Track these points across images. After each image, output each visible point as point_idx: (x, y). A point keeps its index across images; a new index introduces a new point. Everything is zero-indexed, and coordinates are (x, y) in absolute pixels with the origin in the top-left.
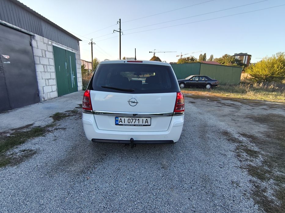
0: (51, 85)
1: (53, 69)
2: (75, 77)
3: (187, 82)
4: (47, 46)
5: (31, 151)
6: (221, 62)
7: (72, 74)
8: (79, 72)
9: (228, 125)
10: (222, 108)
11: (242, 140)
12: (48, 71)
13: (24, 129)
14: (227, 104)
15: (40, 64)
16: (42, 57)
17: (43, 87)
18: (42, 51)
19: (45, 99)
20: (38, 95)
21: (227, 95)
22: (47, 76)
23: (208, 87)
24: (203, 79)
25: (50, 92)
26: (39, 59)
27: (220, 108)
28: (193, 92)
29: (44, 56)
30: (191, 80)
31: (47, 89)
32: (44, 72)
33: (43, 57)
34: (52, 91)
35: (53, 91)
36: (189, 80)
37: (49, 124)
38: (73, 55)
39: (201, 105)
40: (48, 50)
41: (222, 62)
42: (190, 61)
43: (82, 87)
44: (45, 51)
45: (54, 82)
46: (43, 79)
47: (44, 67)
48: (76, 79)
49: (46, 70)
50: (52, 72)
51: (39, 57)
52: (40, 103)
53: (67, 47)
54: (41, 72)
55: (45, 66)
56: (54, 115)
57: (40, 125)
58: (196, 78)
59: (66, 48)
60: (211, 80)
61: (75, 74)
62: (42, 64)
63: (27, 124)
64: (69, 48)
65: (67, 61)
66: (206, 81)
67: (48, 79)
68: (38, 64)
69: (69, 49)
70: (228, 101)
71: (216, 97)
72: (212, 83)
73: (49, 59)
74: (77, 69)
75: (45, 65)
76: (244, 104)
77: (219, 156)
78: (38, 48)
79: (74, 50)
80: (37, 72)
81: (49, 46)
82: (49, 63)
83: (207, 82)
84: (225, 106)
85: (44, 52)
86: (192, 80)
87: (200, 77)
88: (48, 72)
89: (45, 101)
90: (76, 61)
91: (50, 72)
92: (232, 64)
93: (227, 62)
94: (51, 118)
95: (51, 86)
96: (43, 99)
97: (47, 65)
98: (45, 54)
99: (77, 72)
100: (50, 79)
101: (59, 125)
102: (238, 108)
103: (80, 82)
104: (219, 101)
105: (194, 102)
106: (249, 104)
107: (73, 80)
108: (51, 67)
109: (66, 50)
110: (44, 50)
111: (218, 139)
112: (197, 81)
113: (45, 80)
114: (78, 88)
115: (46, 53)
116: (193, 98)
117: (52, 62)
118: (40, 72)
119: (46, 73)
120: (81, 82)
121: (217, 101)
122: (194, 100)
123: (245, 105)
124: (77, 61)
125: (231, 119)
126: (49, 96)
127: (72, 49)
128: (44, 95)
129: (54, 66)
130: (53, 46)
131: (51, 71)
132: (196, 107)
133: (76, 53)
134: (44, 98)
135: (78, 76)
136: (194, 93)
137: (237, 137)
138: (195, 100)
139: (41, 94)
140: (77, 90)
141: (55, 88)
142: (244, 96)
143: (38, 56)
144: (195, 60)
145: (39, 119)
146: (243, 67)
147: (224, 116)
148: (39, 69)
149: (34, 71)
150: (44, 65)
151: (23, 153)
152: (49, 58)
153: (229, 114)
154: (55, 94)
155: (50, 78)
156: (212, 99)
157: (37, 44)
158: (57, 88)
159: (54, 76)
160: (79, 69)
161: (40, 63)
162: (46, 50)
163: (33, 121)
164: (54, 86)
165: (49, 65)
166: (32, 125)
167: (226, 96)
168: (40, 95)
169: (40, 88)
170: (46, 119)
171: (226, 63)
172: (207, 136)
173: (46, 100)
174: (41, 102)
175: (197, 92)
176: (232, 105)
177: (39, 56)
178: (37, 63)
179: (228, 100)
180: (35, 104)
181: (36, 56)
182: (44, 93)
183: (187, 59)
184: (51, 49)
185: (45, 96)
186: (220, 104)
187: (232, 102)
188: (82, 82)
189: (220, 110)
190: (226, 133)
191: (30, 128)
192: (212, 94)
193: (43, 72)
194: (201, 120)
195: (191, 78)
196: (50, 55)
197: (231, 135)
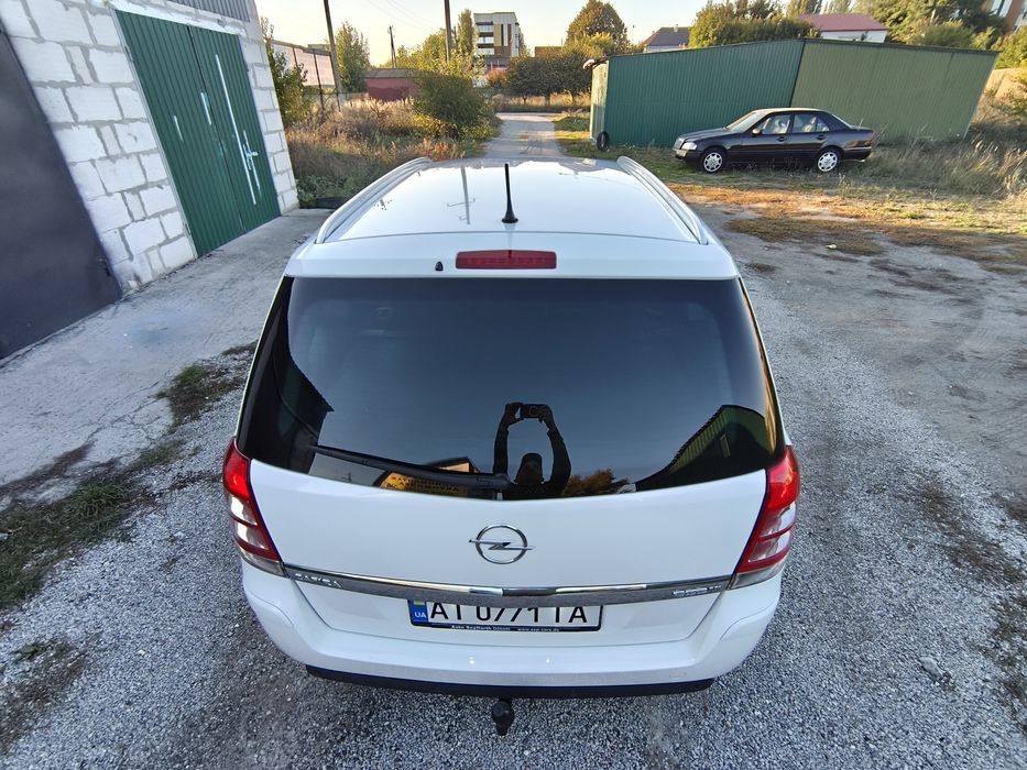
0: (156, 215)
1: (145, 136)
2: (255, 154)
3: (738, 142)
4: (86, 19)
5: (63, 650)
6: (891, 14)
7: (243, 142)
8: (270, 129)
9: (940, 430)
10: (899, 301)
11: (1016, 553)
12: (127, 151)
13: (49, 487)
14: (916, 277)
15: (77, 123)
16: (76, 85)
17: (121, 229)
18: (68, 54)
19: (145, 280)
20: (108, 271)
21: (911, 208)
22: (129, 175)
23: (827, 162)
24: (808, 123)
25: (160, 245)
26: (67, 99)
27: (886, 302)
28: (761, 195)
29: (87, 78)
30: (755, 136)
31: (143, 237)
32: (109, 157)
33: (79, 82)
34: (168, 241)
35: (171, 237)
36: (748, 133)
37: (153, 441)
38: (231, 45)
39: (803, 282)
40: (100, 42)
41: (894, 16)
42: (748, 16)
43: (294, 193)
44: (85, 50)
45: (167, 197)
46: (109, 194)
47: (99, 134)
48: (262, 162)
49: (114, 150)
50: (147, 153)
51: (63, 86)
52: (123, 307)
53: (192, 10)
54: (92, 161)
55: (106, 131)
56: (176, 379)
57: (116, 455)
58: (777, 122)
59: (188, 14)
60: (846, 130)
61: (258, 143)
62: (88, 124)
63: (59, 451)
64: (202, 12)
65: (208, 84)
66: (821, 135)
67: (135, 191)
68: (67, 125)
69: (205, 18)
70: (922, 249)
71: (863, 225)
72: (846, 143)
73: (118, 91)
74: (260, 115)
75: (104, 123)
76: (995, 275)
77: (918, 688)
78: (40, 40)
79: (228, 20)
80: (74, 164)
81: (99, 16)
82: (121, 110)
83: (825, 142)
84: (911, 291)
85: (77, 53)
86: (760, 134)
87: (796, 118)
88: (128, 156)
89: (143, 287)
90: (250, 74)
91: (137, 154)
92: (940, 22)
93: (918, 14)
94: (164, 403)
95: (156, 220)
96: (133, 284)
97: (111, 123)
98: (90, 65)
99: (264, 128)
100: (144, 187)
101: (197, 450)
102: (968, 299)
103: (282, 173)
104: (880, 253)
105: (772, 263)
106: (1019, 272)
107: (251, 172)
108: (134, 127)
109: (188, 28)
110: (74, 44)
111: (904, 547)
112: (782, 136)
113: (124, 198)
114: (280, 199)
115: (91, 59)
116: (763, 236)
117: (135, 103)
118: (90, 164)
119: (118, 162)
120: (287, 170)
121: (869, 253)
122: (767, 254)
123: (1000, 279)
124: (254, 76)
125: (945, 383)
126: (157, 265)
127: (219, 17)
128: (136, 266)
129: (151, 119)
130: (120, 14)
131: (140, 147)
132: (783, 299)
133: (243, 34)
134: (137, 279)
135: (270, 148)
136: (764, 205)
137: (991, 533)
138: (772, 252)
139: (121, 263)
140: (275, 212)
141: (176, 223)
142: (990, 217)
143: (53, 84)
144: (772, 10)
145: (111, 415)
146: (989, 31)
147: (912, 361)
148: (78, 147)
149: (57, 164)
150: (97, 126)
151: (26, 665)
152: (113, 87)
153: (932, 347)
154: (185, 249)
155: (140, 181)
156: (850, 242)
157: (28, 13)
158: (186, 222)
159: (158, 167)
160: (268, 115)
161: (75, 115)
162: (88, 41)
163: (88, 431)
164: (170, 215)
165: (124, 121)
166: (79, 454)
167: (908, 222)
168: (116, 267)
169: (109, 238)
170: (144, 411)
171: (912, 19)
172: (846, 524)
173: (148, 285)
174: (126, 300)
175: (780, 195)
176: (941, 282)
177: (58, 80)
178: (60, 120)
179: (919, 245)
180: (104, 314)
181: (43, 85)
182: (131, 258)
183: (735, 10)
184: (110, 33)
185: (139, 271)
186: (885, 274)
187: (940, 262)
188: (291, 172)
189: (888, 322)
190: (934, 502)
191: (74, 477)
192: (847, 210)
193: (101, 159)
194: (808, 393)
195: (754, 127)
196: (117, 67)
197: (964, 517)
